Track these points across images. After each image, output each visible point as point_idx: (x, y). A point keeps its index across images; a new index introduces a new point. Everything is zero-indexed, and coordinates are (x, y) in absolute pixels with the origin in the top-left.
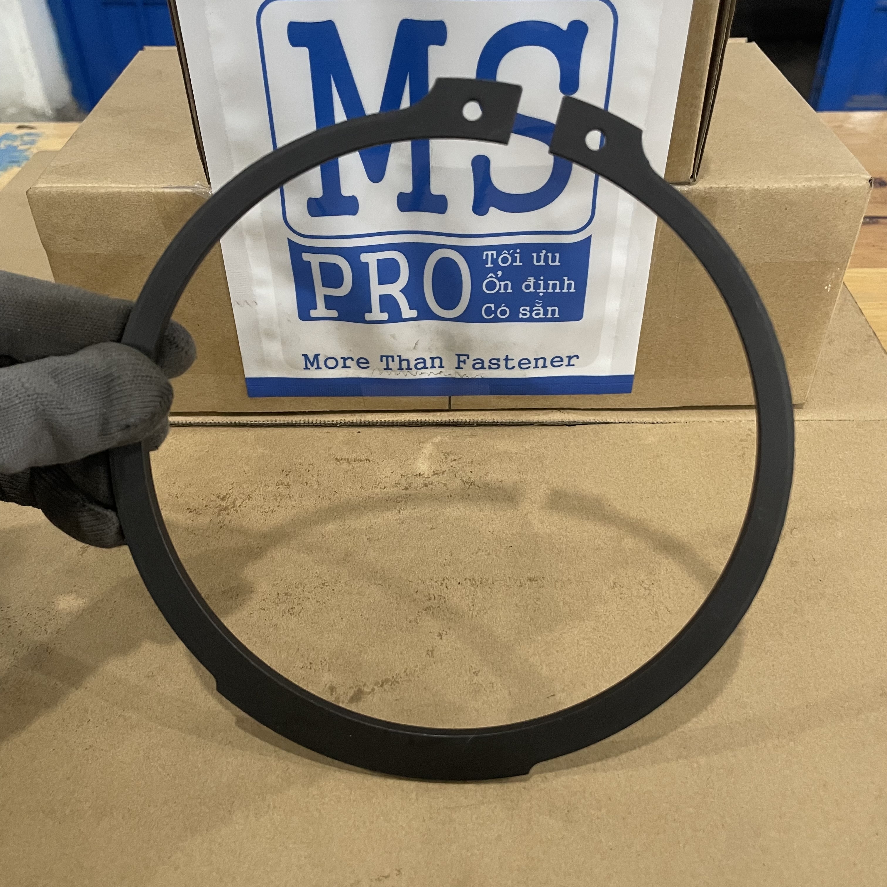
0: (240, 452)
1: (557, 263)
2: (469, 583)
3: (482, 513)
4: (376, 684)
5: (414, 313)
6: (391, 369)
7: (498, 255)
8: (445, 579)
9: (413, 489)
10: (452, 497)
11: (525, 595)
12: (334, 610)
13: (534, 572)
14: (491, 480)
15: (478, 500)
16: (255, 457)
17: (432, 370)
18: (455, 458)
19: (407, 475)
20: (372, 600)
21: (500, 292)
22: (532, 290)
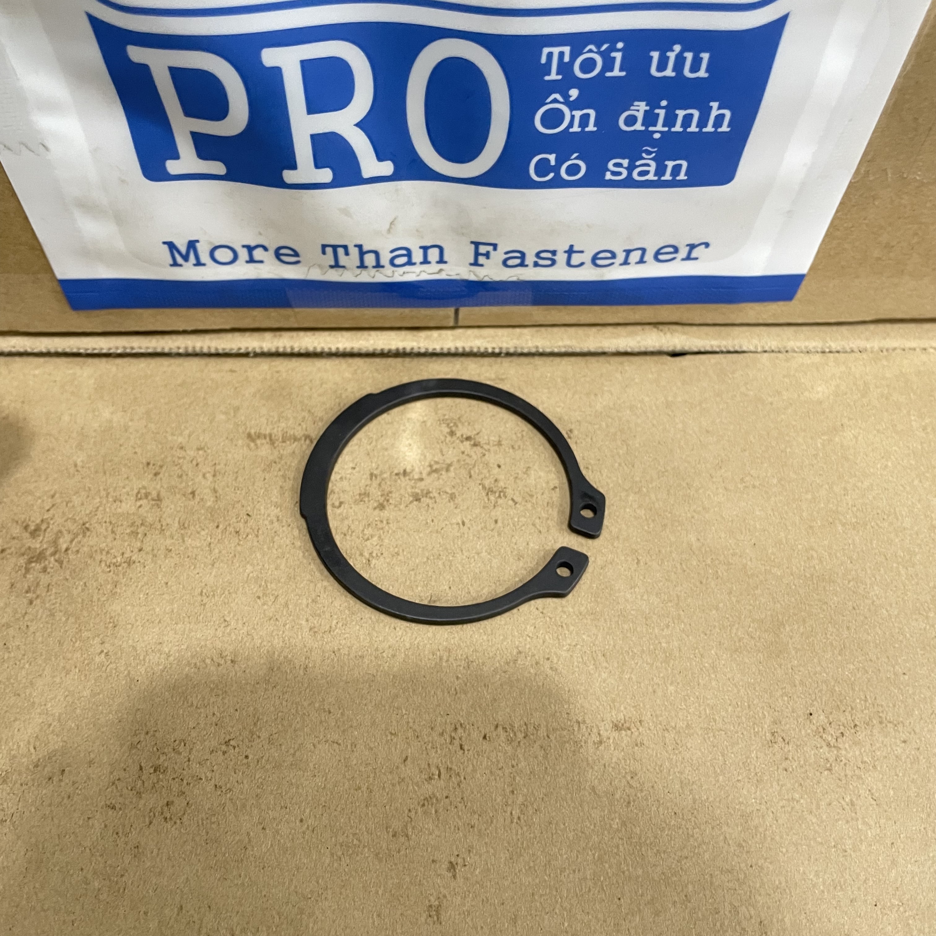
0: (66, 418)
1: (702, 73)
2: (503, 736)
5: (388, 168)
6: (343, 267)
7: (574, 56)
8: (458, 726)
9: (392, 507)
10: (465, 527)
11: (609, 765)
12: (248, 808)
13: (622, 708)
14: (536, 486)
15: (514, 533)
16: (95, 431)
17: (425, 267)
18: (469, 434)
19: (382, 473)
20: (320, 781)
21: (571, 130)
22: (639, 126)
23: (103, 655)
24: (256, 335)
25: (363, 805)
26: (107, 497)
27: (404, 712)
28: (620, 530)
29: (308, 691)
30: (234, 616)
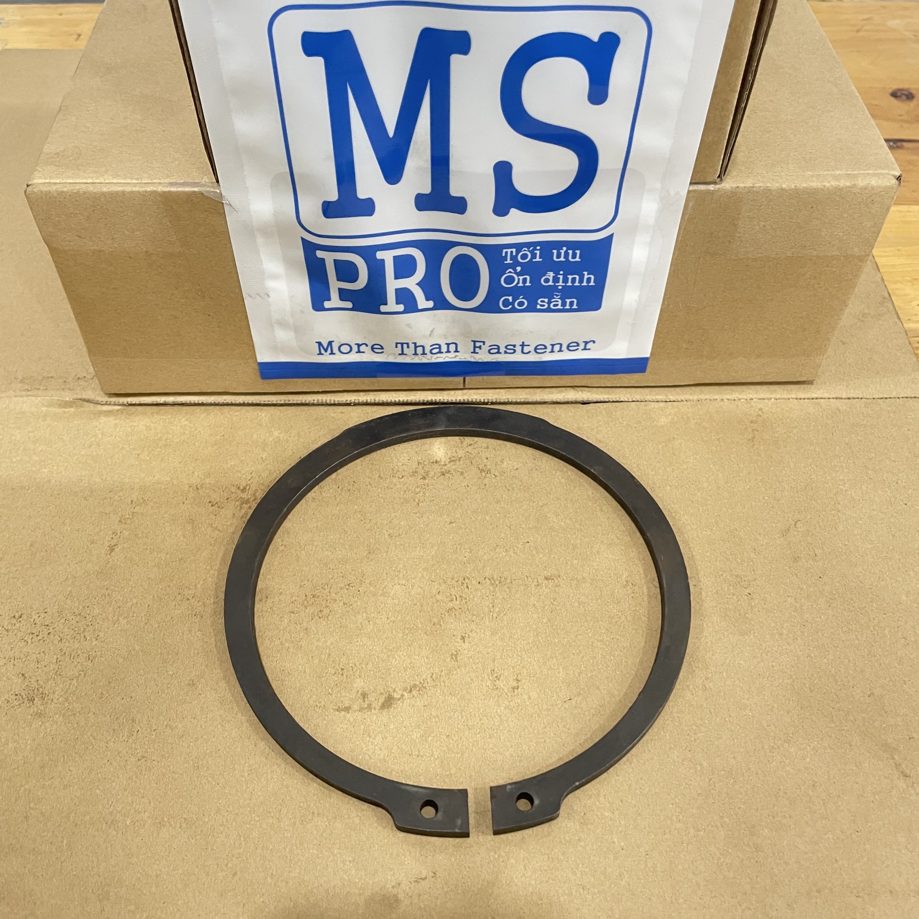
0: (255, 436)
1: (578, 259)
2: (489, 583)
3: (499, 505)
4: (405, 690)
5: (430, 304)
6: (406, 354)
7: (518, 253)
8: (466, 578)
9: (430, 478)
10: (469, 488)
11: (542, 595)
12: (361, 613)
13: (550, 570)
14: (507, 468)
15: (495, 491)
16: (271, 442)
17: (448, 354)
18: (471, 442)
19: (424, 462)
20: (396, 601)
21: (519, 285)
22: (551, 283)
23: (283, 547)
24: (355, 394)
25: (418, 612)
27: (438, 571)
28: (552, 489)
29: (389, 562)
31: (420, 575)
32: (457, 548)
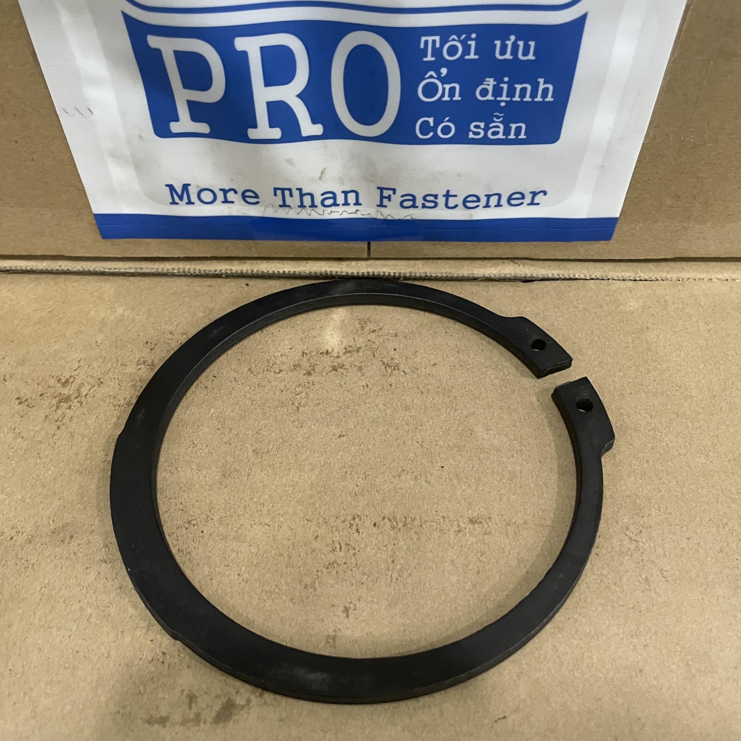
0: (92, 313)
1: (531, 57)
2: (388, 524)
3: (408, 413)
5: (319, 130)
6: (289, 206)
7: (442, 45)
8: (356, 518)
9: (317, 374)
10: (368, 388)
11: (465, 547)
12: (201, 565)
13: (477, 509)
14: (421, 363)
15: (404, 393)
17: (346, 208)
18: (374, 329)
19: (311, 352)
20: (254, 550)
21: (443, 99)
22: (490, 97)
23: (106, 463)
24: (228, 262)
25: (284, 566)
26: (117, 362)
27: (317, 506)
28: (481, 393)
29: (249, 490)
30: (200, 440)
31: (291, 510)
32: (346, 473)
